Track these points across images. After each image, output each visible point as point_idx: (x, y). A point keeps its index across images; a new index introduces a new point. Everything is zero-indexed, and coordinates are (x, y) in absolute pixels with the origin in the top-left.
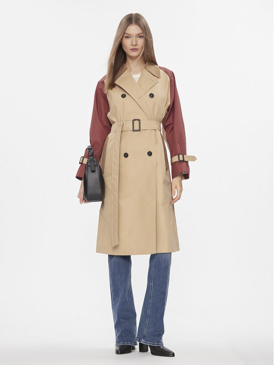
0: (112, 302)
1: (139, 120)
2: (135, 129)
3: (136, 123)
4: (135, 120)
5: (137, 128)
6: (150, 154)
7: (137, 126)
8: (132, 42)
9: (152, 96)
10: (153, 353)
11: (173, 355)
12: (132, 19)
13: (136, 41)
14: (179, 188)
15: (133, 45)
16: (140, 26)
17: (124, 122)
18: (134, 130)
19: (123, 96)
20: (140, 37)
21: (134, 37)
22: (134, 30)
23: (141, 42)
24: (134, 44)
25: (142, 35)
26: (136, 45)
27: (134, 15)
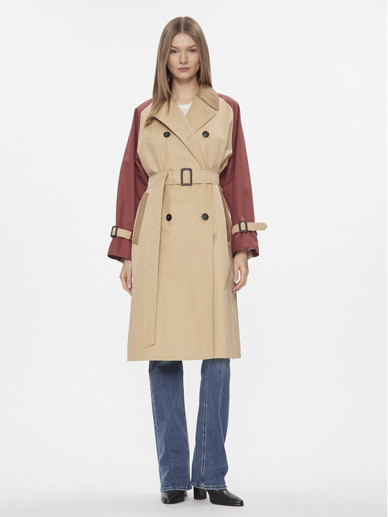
0: (155, 428)
1: (190, 170)
2: (184, 182)
3: (186, 173)
4: (185, 169)
5: (186, 180)
6: (205, 217)
7: (187, 179)
8: (180, 59)
9: (206, 134)
10: (214, 501)
11: (241, 504)
12: (182, 26)
13: (186, 57)
14: (243, 270)
15: (181, 63)
16: (192, 36)
17: (170, 172)
18: (182, 184)
19: (167, 135)
20: (192, 51)
21: (183, 52)
22: (183, 41)
23: (193, 58)
24: (183, 61)
25: (195, 48)
26: (186, 63)
27: (183, 20)
